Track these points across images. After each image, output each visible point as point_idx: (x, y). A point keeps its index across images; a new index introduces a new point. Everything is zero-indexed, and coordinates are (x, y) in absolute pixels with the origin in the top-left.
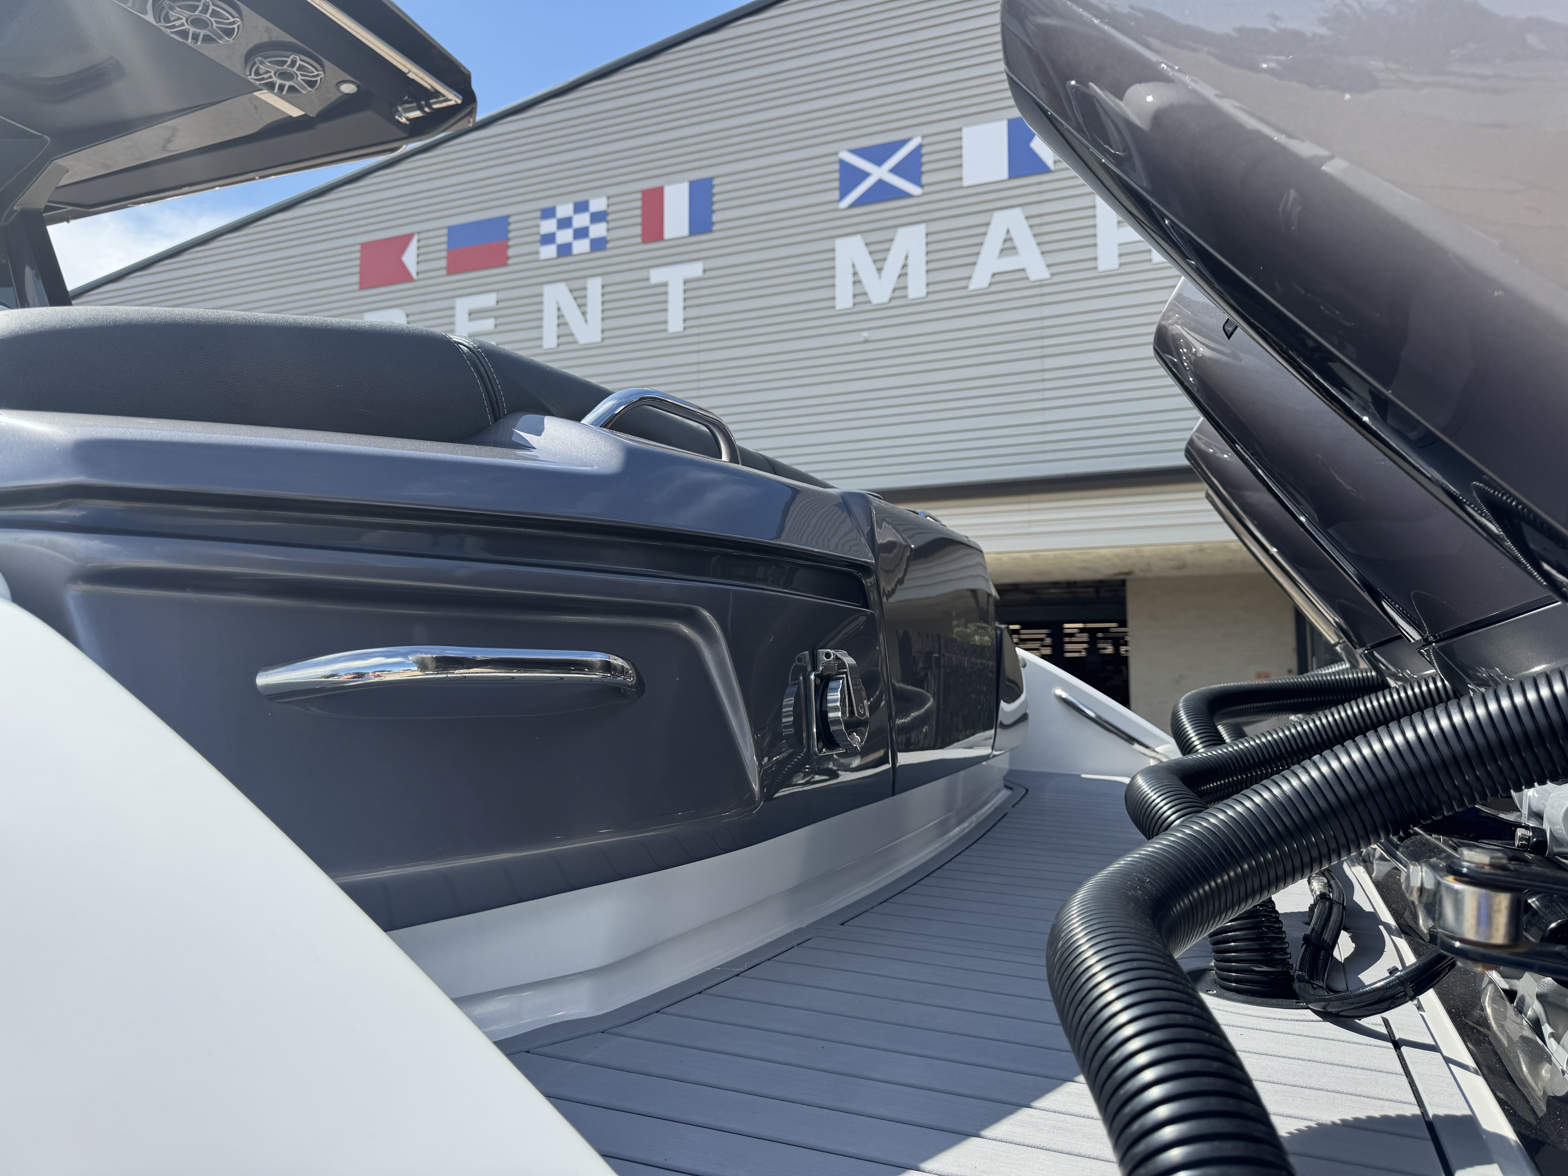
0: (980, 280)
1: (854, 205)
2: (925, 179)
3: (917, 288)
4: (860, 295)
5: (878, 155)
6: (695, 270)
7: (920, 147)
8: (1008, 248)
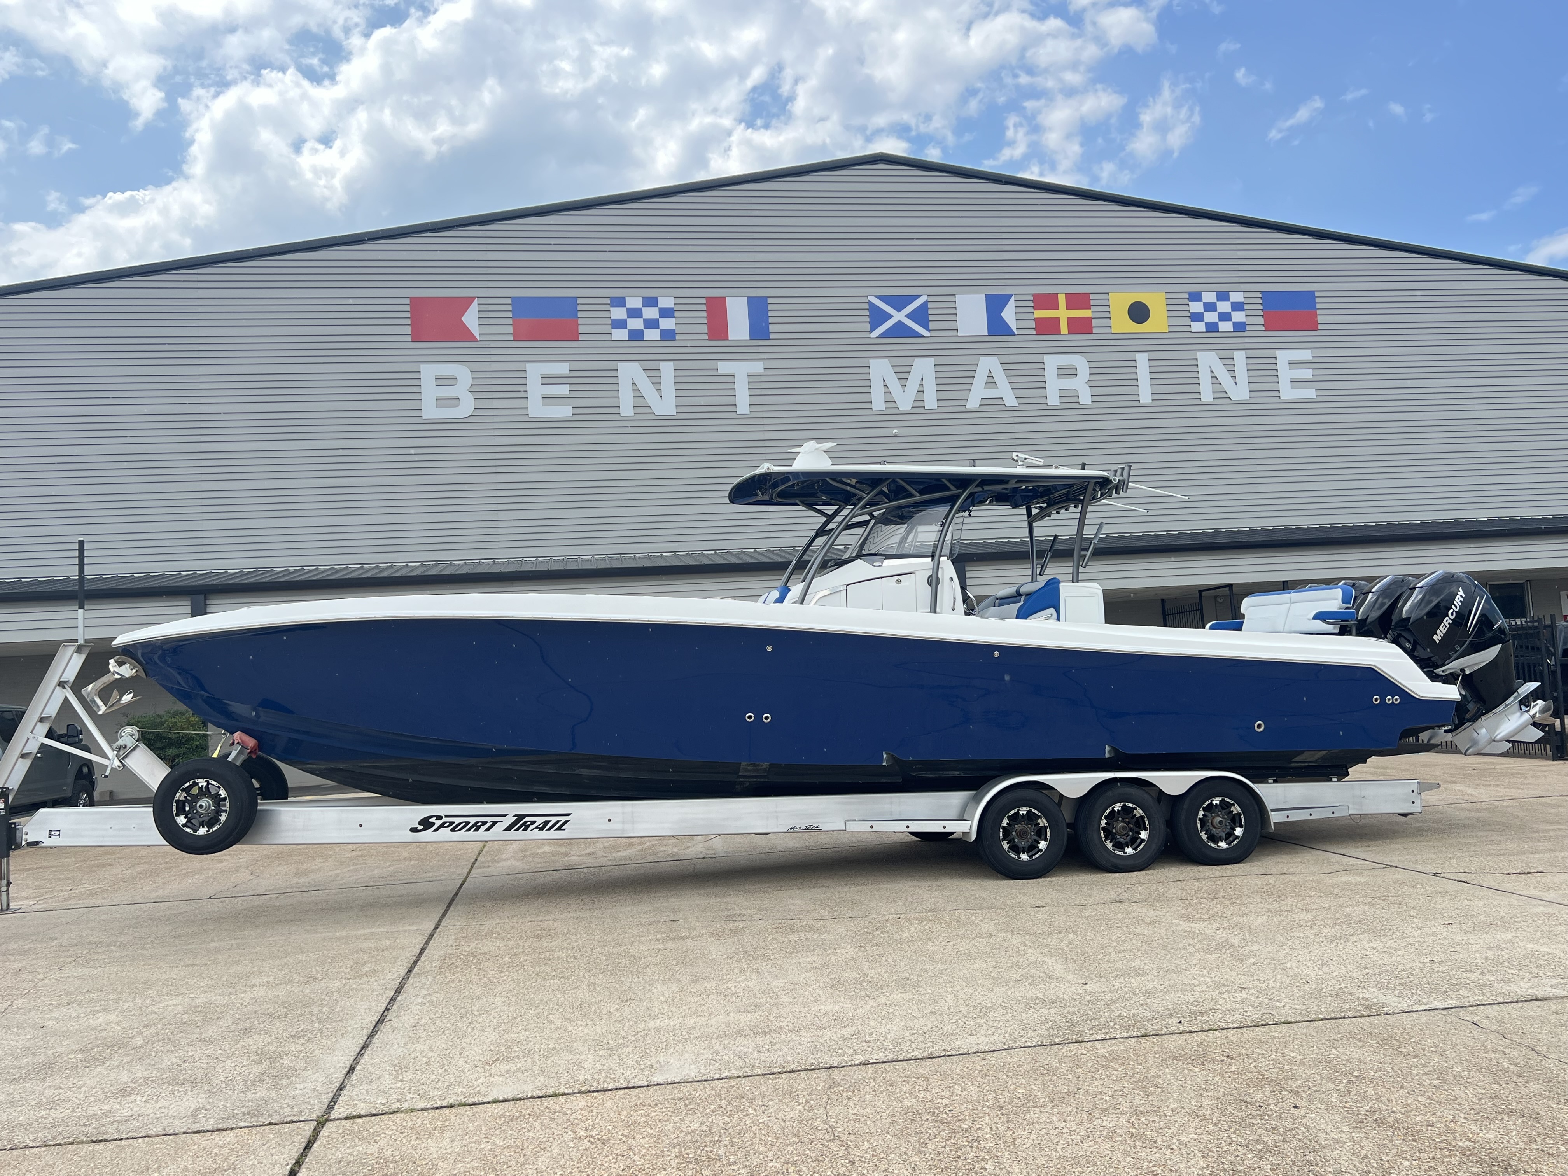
0: (973, 402)
1: (881, 336)
2: (932, 325)
3: (931, 403)
4: (890, 401)
5: (899, 303)
6: (758, 367)
7: (926, 302)
8: (991, 382)
